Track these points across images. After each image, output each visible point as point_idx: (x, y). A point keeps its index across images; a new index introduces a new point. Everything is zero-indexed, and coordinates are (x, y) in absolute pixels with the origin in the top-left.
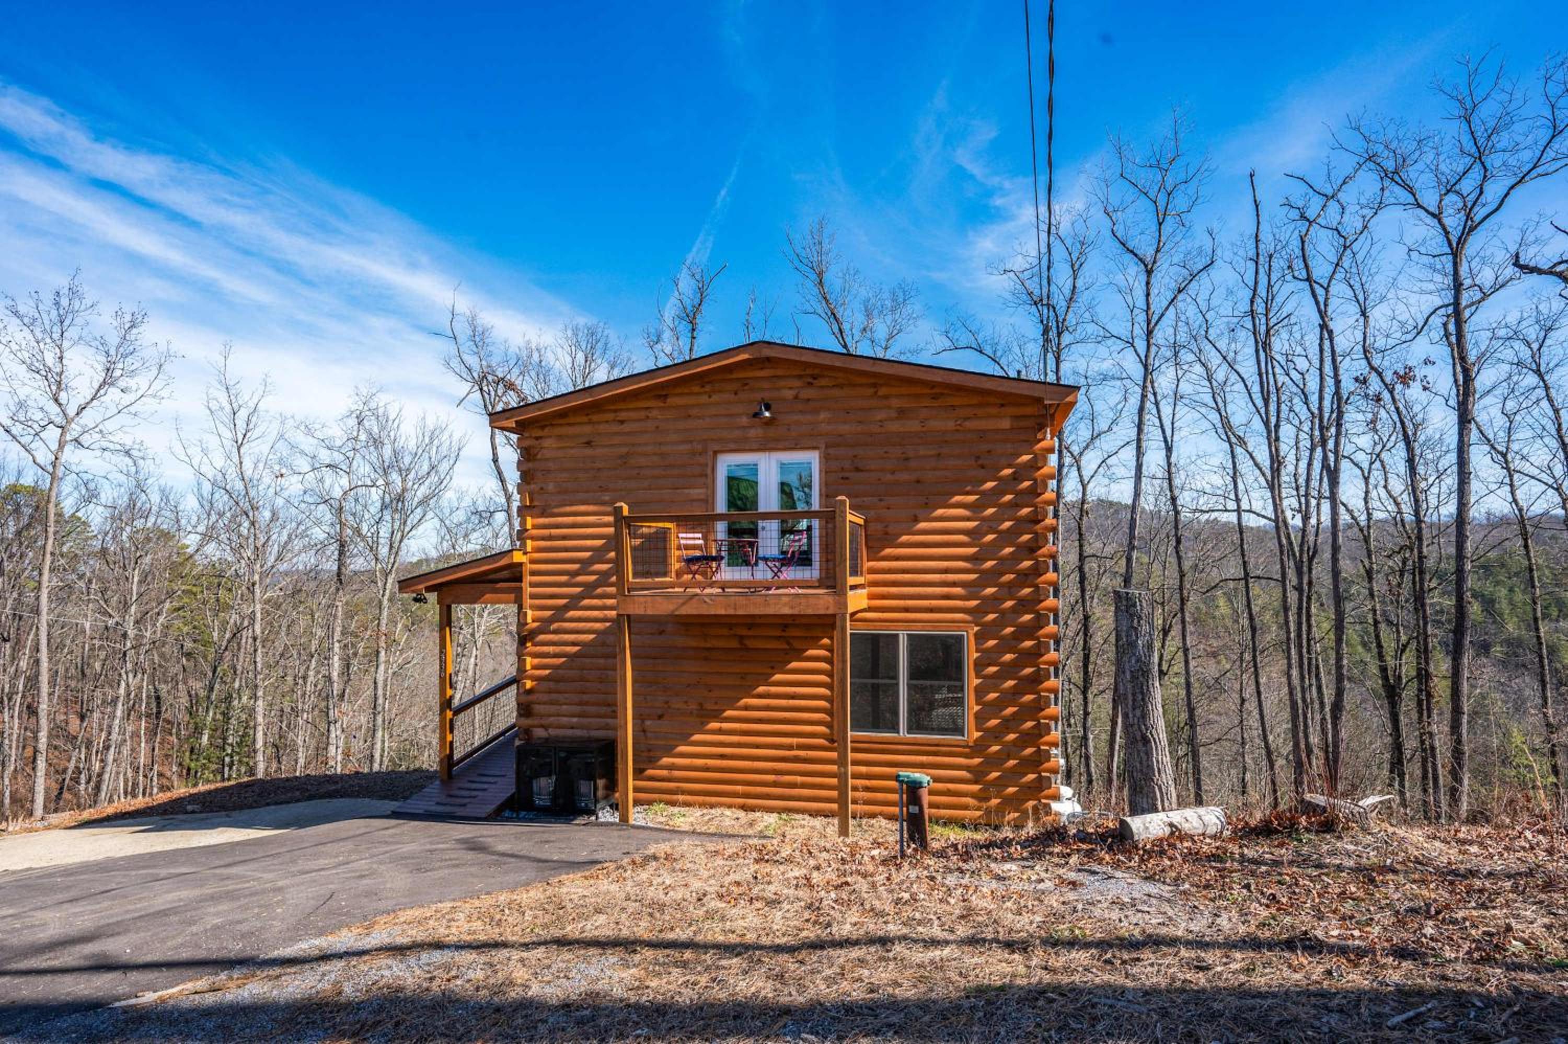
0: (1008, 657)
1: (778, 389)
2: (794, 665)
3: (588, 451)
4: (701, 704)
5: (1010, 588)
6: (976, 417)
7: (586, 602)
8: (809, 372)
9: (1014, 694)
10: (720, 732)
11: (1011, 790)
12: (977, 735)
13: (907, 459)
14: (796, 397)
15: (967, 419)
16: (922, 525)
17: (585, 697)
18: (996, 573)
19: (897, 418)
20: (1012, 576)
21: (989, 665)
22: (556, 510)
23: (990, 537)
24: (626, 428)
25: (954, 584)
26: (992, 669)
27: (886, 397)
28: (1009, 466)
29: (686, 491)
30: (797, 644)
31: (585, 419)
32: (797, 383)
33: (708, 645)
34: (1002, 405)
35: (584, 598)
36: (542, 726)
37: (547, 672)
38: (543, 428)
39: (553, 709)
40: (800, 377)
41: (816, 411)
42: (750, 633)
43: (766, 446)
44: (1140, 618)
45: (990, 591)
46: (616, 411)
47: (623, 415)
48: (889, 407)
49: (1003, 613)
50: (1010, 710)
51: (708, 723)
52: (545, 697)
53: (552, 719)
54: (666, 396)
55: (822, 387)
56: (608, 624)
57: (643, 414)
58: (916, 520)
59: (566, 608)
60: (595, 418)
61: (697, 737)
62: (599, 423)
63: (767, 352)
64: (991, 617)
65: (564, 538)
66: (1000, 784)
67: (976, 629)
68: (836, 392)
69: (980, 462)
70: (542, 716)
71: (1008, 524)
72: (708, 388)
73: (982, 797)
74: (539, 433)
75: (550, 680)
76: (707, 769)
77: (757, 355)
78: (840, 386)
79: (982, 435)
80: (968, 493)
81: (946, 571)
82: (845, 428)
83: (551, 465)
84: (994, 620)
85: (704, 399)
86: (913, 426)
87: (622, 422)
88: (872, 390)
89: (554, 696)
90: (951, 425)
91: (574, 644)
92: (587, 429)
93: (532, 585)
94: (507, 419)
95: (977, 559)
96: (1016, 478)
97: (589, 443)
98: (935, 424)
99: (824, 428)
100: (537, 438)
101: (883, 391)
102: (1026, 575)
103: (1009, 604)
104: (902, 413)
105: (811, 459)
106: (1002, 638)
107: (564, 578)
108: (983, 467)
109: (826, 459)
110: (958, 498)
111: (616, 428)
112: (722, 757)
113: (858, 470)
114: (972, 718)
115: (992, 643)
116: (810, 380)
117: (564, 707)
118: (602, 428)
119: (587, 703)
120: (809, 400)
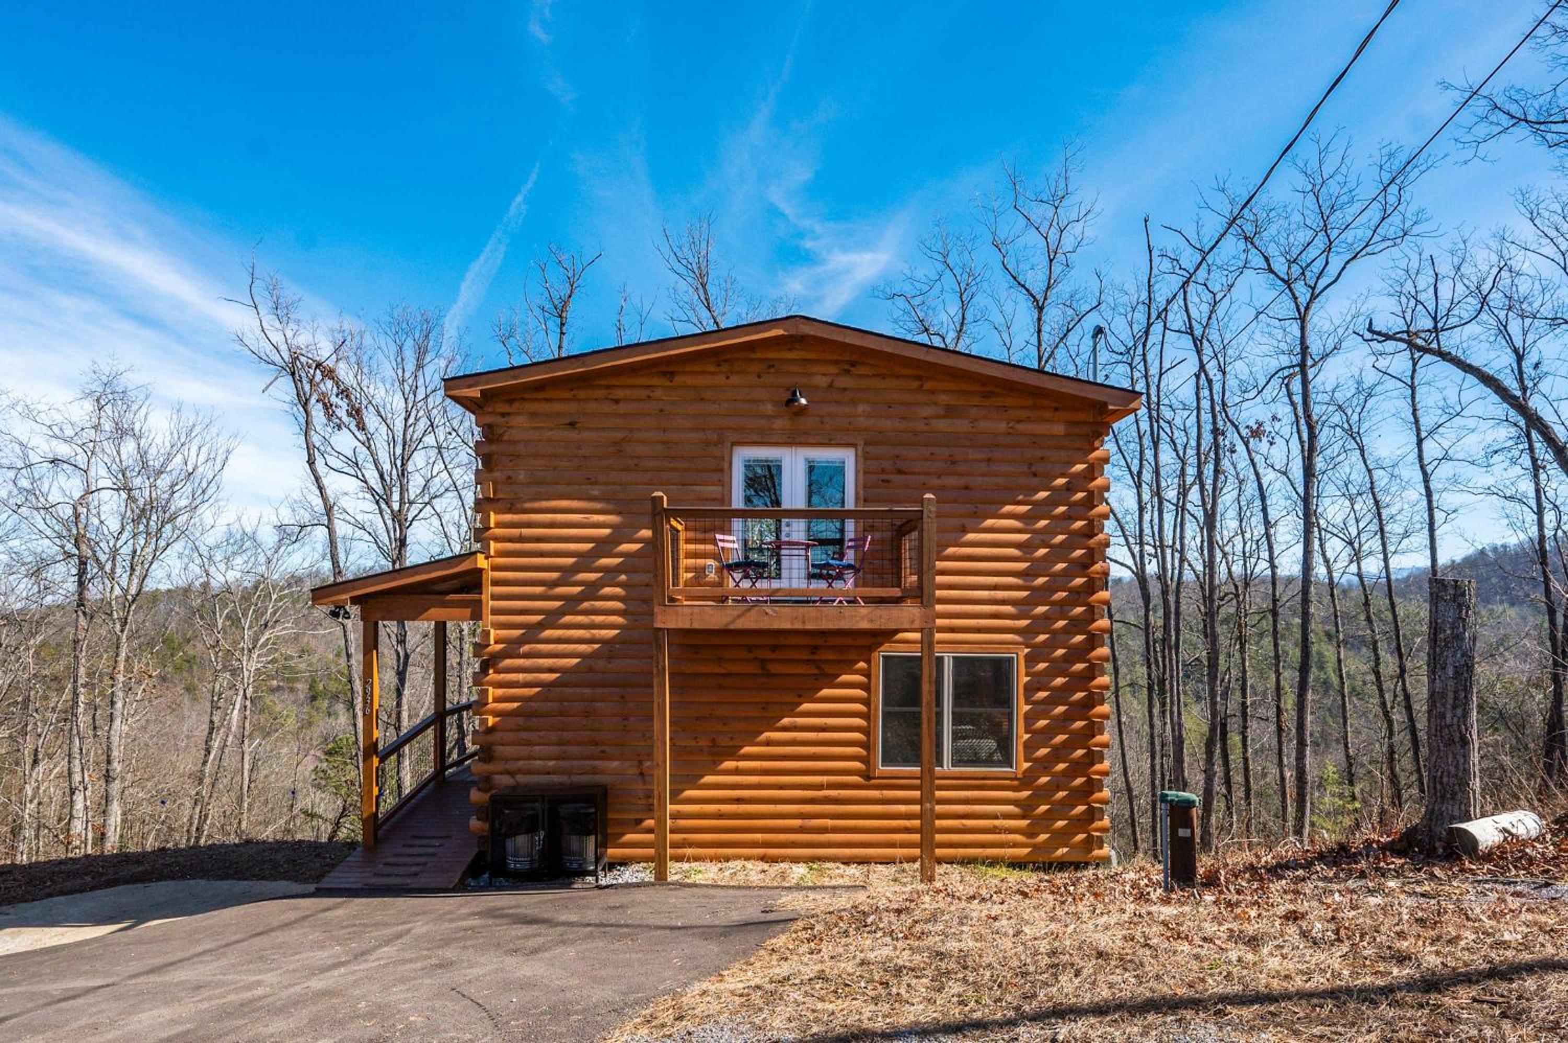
0: (1059, 681)
1: (810, 375)
2: (825, 692)
3: (573, 435)
4: (714, 740)
5: (1062, 606)
6: (1028, 420)
7: (568, 619)
8: (847, 357)
9: (1065, 720)
10: (737, 772)
11: (1060, 823)
12: (1027, 765)
13: (954, 463)
14: (830, 386)
15: (1019, 421)
16: (970, 536)
17: (567, 735)
18: (1049, 589)
19: (944, 417)
20: (1065, 594)
21: (1039, 690)
22: (528, 505)
23: (1042, 551)
24: (622, 408)
25: (1003, 602)
26: (1042, 695)
27: (933, 392)
28: (1063, 475)
29: (698, 488)
30: (829, 669)
31: (567, 395)
32: (833, 370)
33: (723, 671)
34: (1056, 409)
35: (565, 614)
36: (508, 772)
37: (516, 705)
38: (511, 402)
39: (524, 750)
40: (836, 362)
41: (853, 402)
42: (774, 656)
43: (793, 440)
44: (1468, 608)
45: (1041, 609)
46: (608, 387)
47: (618, 393)
48: (936, 404)
49: (1054, 633)
50: (1060, 738)
51: (722, 762)
52: (510, 736)
53: (521, 763)
54: (672, 374)
55: (862, 376)
56: (596, 646)
57: (643, 393)
58: (964, 530)
59: (541, 626)
60: (582, 394)
61: (708, 779)
62: (588, 400)
63: (807, 330)
64: (1042, 637)
65: (539, 540)
66: (1050, 816)
67: (1027, 650)
68: (876, 383)
69: (1033, 469)
70: (507, 760)
71: (1060, 538)
72: (725, 368)
73: (1030, 833)
74: (505, 408)
75: (517, 716)
76: (720, 816)
77: (793, 332)
78: (883, 376)
79: (1035, 440)
80: (1019, 503)
81: (995, 587)
82: (888, 424)
83: (521, 448)
84: (1045, 641)
85: (720, 380)
86: (962, 425)
87: (617, 401)
88: (916, 384)
89: (524, 735)
90: (1002, 426)
91: (551, 670)
92: (571, 407)
93: (494, 597)
94: (469, 386)
95: (1028, 575)
96: (1070, 488)
97: (572, 425)
98: (985, 425)
99: (862, 422)
100: (503, 415)
101: (929, 385)
102: (1078, 593)
103: (1061, 623)
104: (950, 412)
105: (847, 457)
106: (1052, 661)
107: (539, 590)
108: (1035, 475)
109: (864, 459)
110: (1008, 508)
111: (607, 408)
112: (739, 801)
113: (900, 472)
114: (1021, 748)
115: (1042, 666)
116: (846, 367)
117: (537, 748)
118: (592, 407)
119: (569, 743)
120: (845, 389)
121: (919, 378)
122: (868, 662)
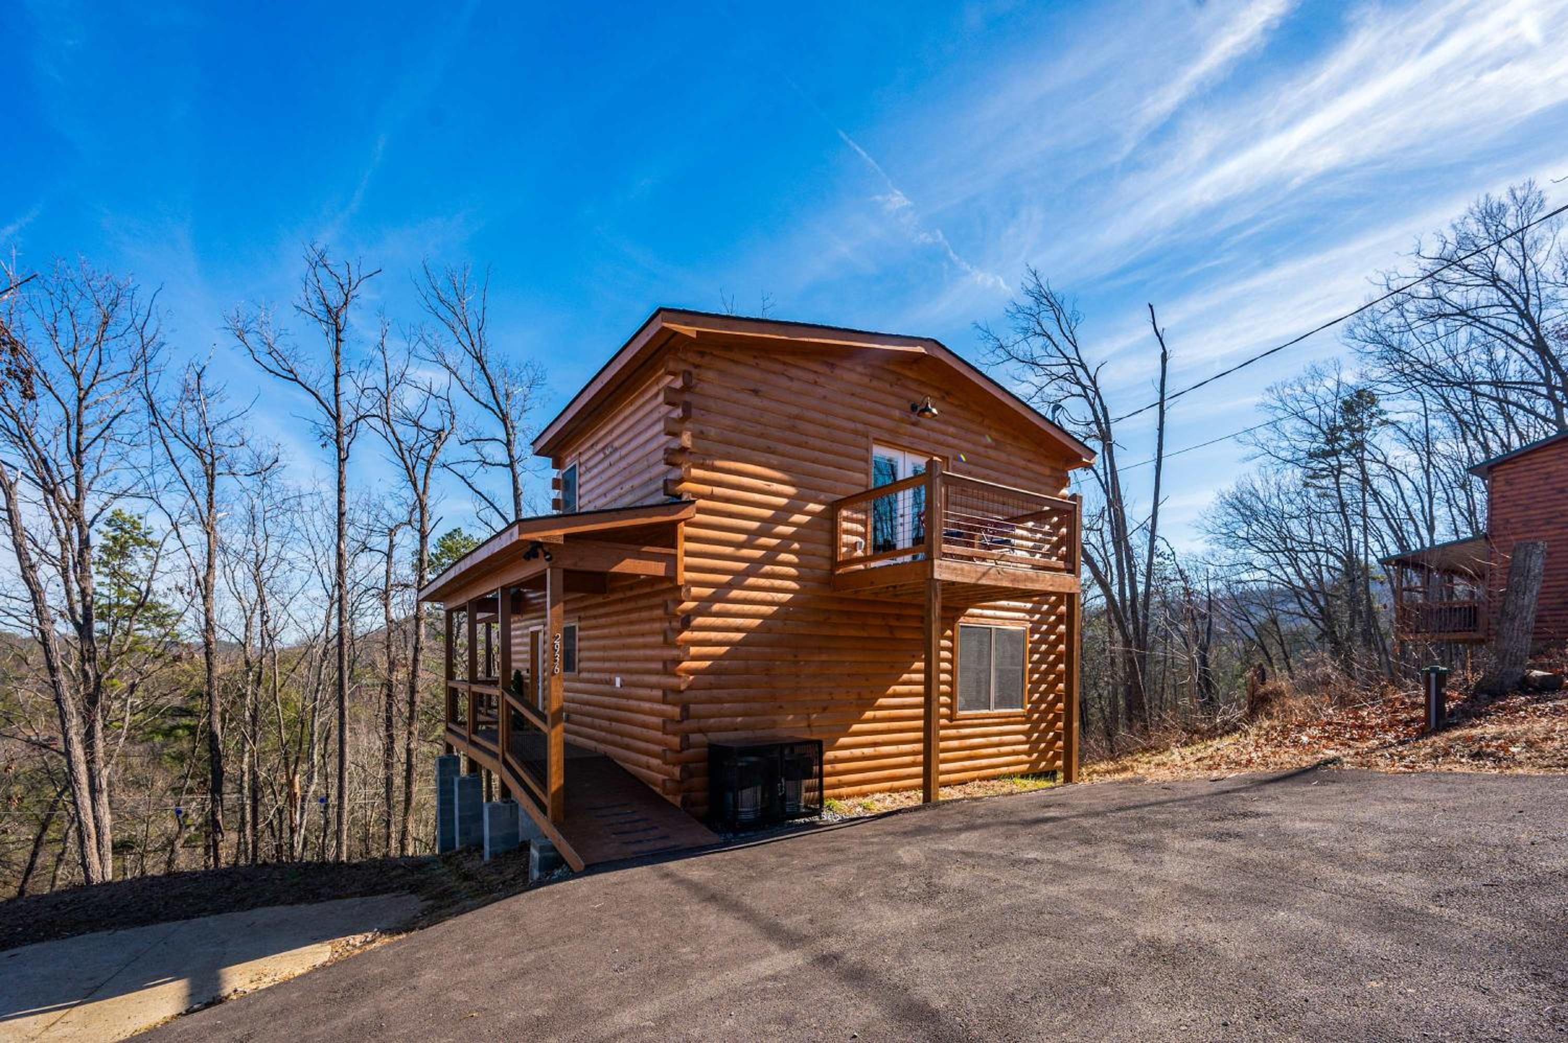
0: (1044, 647)
1: (922, 394)
3: (756, 401)
4: (859, 694)
6: (1033, 461)
7: (751, 581)
10: (875, 720)
11: (1043, 745)
12: (1029, 706)
15: (1028, 460)
17: (751, 692)
19: (995, 447)
21: (1035, 653)
22: (719, 463)
24: (796, 386)
26: (1036, 656)
27: (990, 427)
29: (850, 473)
31: (752, 361)
32: (938, 394)
33: (865, 635)
34: (1046, 457)
35: (749, 576)
36: (700, 731)
37: (708, 663)
39: (714, 708)
40: (939, 389)
41: (947, 424)
42: (897, 624)
43: (912, 445)
46: (784, 363)
47: (794, 372)
48: (990, 436)
49: (1042, 614)
50: (1043, 687)
51: (864, 712)
52: (702, 694)
53: (712, 720)
54: (832, 365)
55: (951, 404)
56: (775, 608)
57: (812, 377)
59: (730, 586)
60: (765, 366)
61: (856, 727)
62: (771, 372)
63: (937, 353)
64: (1037, 617)
65: (728, 500)
66: (1038, 742)
67: (1030, 625)
68: (959, 412)
70: (699, 717)
72: (870, 371)
73: (1030, 753)
74: (697, 360)
75: (712, 674)
76: (864, 758)
77: (930, 353)
78: (962, 408)
79: (1036, 477)
82: (964, 446)
83: (711, 403)
84: (1038, 619)
85: (867, 381)
86: (1003, 457)
87: (793, 379)
88: (980, 419)
89: (715, 692)
90: (1022, 463)
91: (738, 629)
92: (757, 375)
93: (688, 554)
97: (756, 392)
98: (1014, 460)
99: (952, 439)
100: (695, 366)
101: (987, 422)
103: (1045, 607)
104: (997, 445)
106: (1041, 633)
107: (729, 550)
111: (785, 383)
115: (1037, 636)
116: (943, 394)
117: (727, 705)
118: (774, 379)
119: (754, 699)
121: (981, 415)
122: (953, 630)
